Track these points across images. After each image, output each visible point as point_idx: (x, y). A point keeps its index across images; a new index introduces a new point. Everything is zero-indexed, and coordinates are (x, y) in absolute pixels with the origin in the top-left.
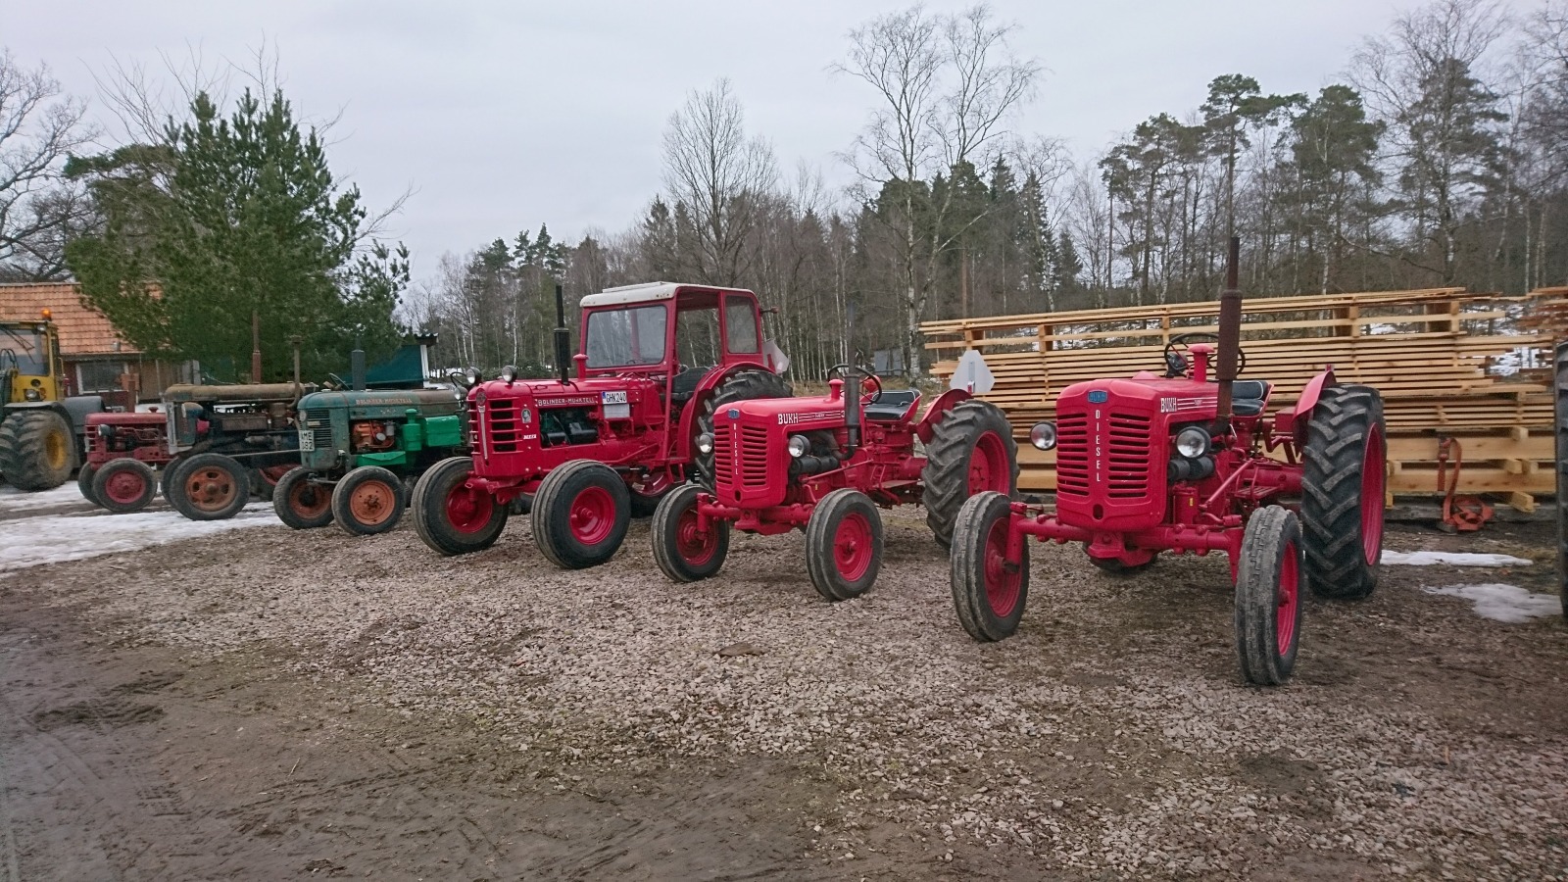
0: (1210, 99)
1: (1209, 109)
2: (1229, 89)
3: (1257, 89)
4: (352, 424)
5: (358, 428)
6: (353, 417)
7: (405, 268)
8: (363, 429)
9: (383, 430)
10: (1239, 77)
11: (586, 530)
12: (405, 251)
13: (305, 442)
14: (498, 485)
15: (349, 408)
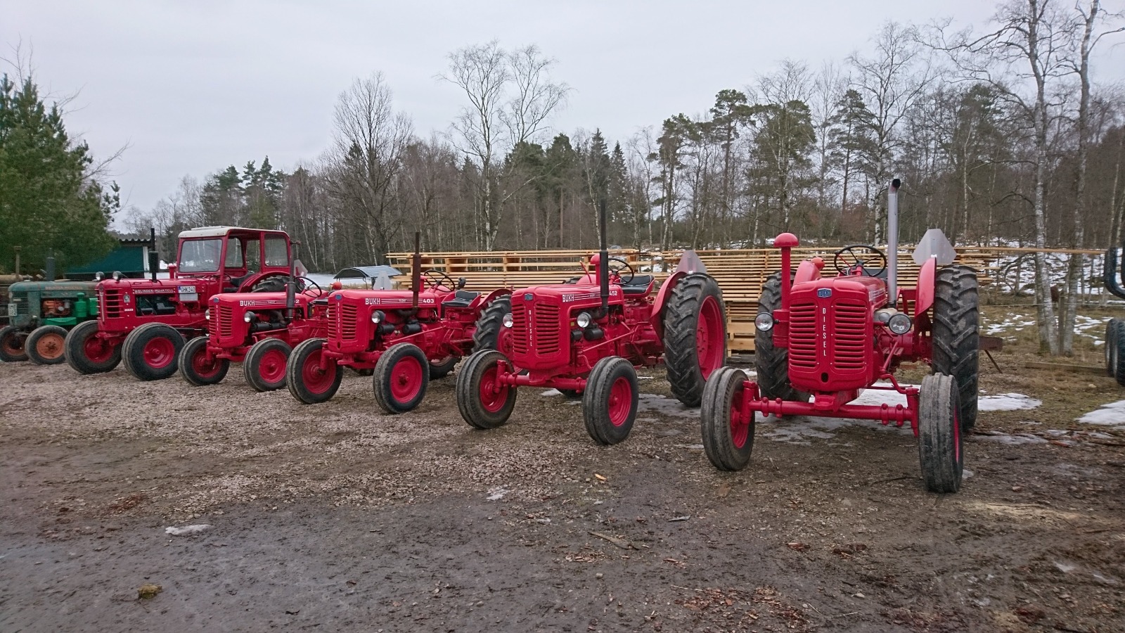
0: (716, 105)
1: (715, 111)
2: (727, 99)
3: (745, 100)
4: (42, 301)
5: (46, 303)
6: (43, 297)
7: (117, 199)
8: (49, 304)
9: (63, 305)
10: (734, 91)
11: (156, 360)
12: (117, 187)
13: (12, 310)
14: (110, 336)
15: (40, 292)
